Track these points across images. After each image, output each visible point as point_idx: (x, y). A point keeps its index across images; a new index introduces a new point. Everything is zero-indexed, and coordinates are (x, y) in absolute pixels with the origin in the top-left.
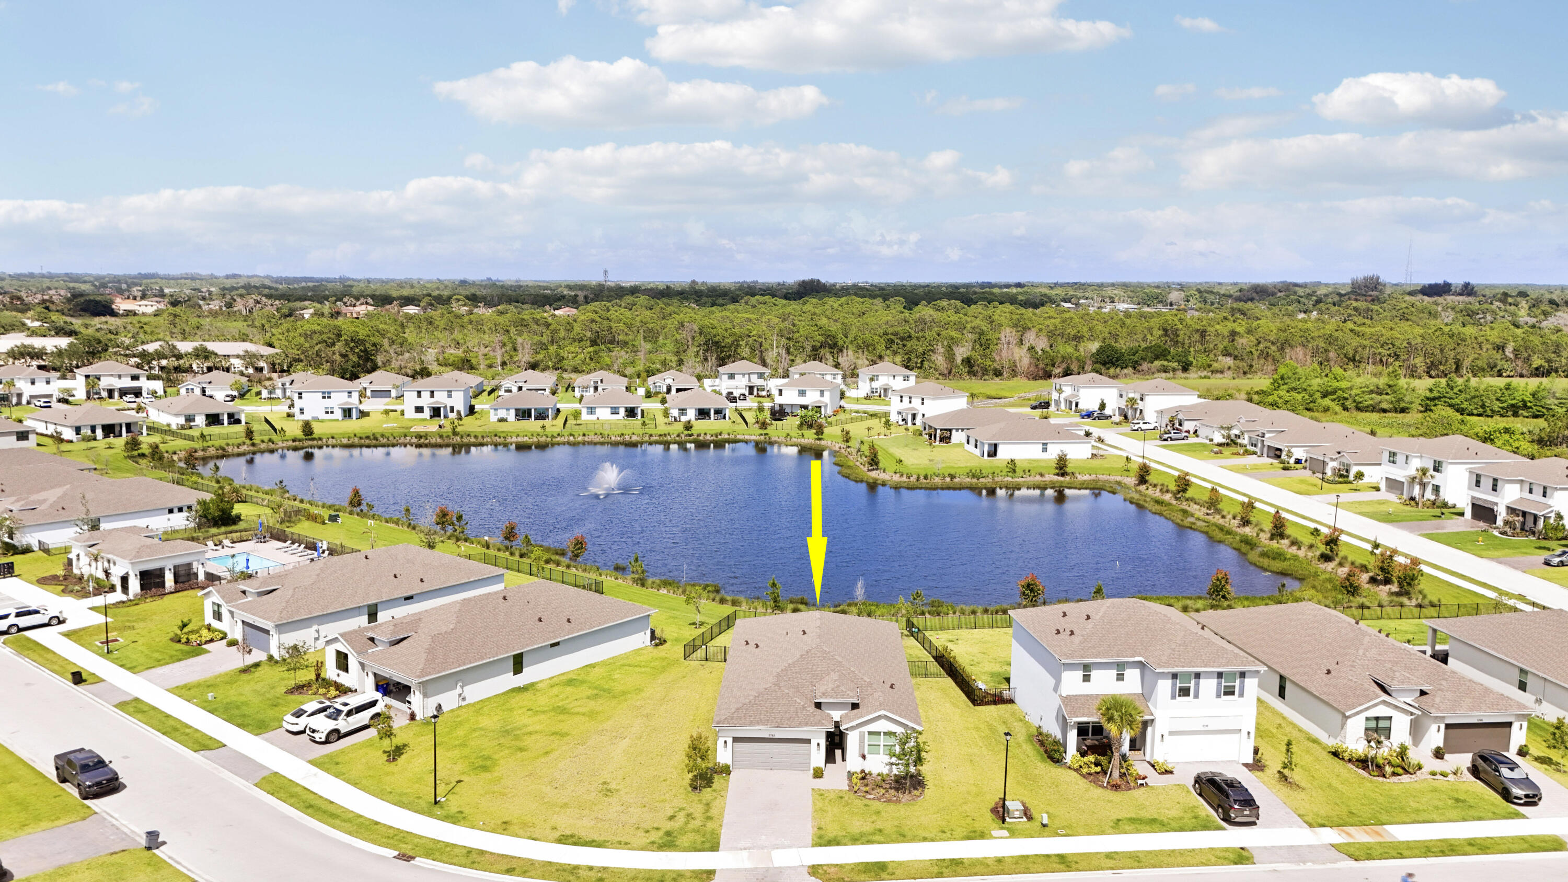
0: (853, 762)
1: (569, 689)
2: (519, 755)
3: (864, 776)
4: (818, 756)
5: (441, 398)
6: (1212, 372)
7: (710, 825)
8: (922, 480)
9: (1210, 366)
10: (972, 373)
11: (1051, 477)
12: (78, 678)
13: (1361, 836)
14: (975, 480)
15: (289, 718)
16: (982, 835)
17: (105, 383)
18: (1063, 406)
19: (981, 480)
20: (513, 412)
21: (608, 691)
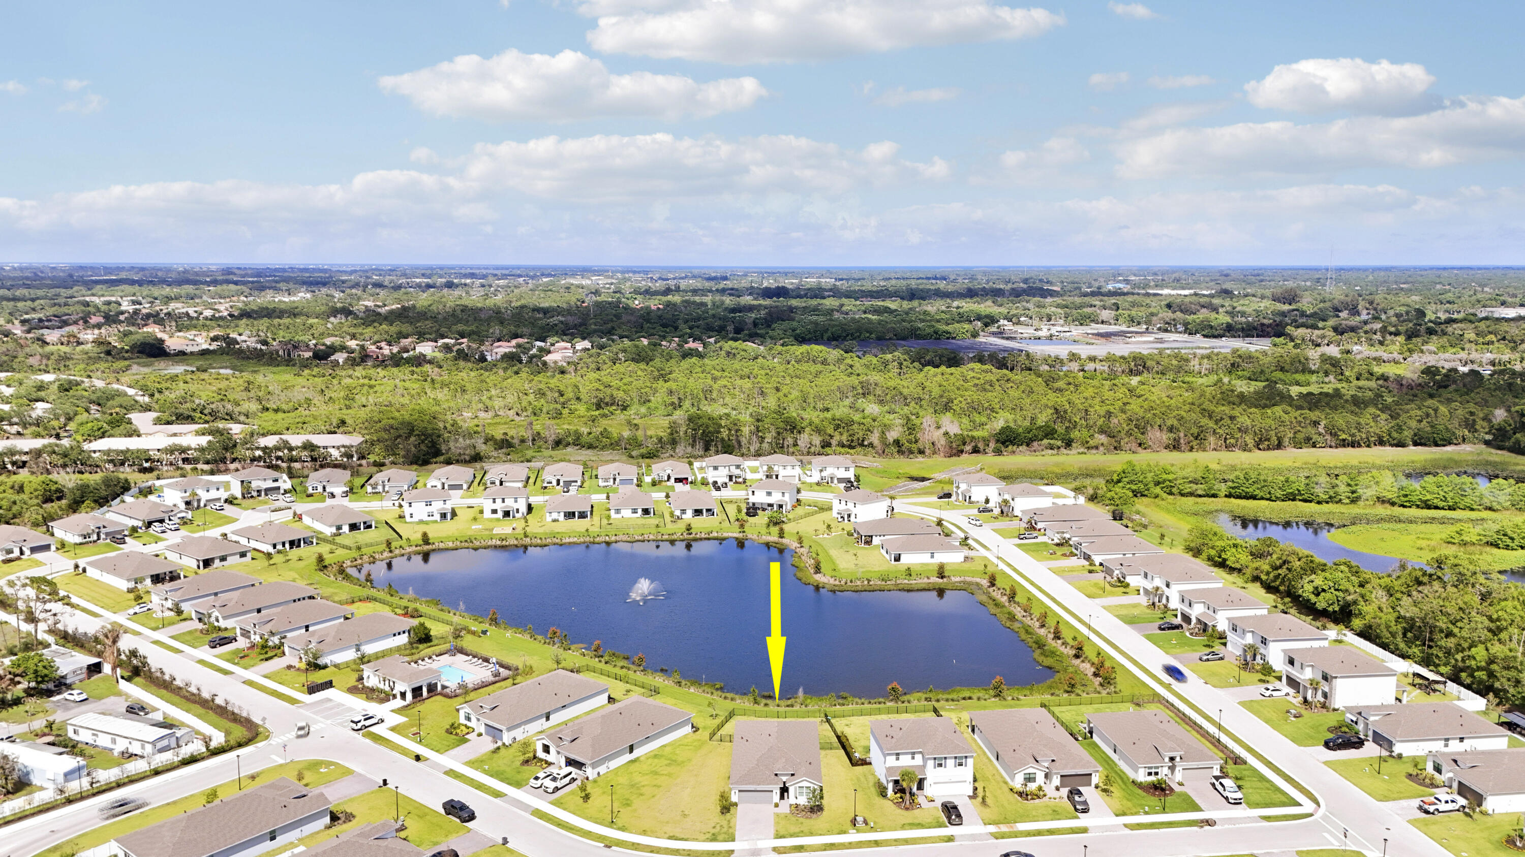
0: (792, 799)
1: (656, 760)
2: (641, 797)
3: (797, 806)
4: (776, 797)
5: (510, 503)
6: (1088, 448)
7: (731, 830)
8: (849, 583)
9: (1087, 442)
10: (901, 452)
11: (935, 580)
12: (418, 758)
13: (1004, 828)
14: (884, 583)
15: (532, 781)
16: (844, 832)
17: (255, 484)
18: (960, 498)
19: (888, 583)
20: (562, 514)
21: (675, 761)
